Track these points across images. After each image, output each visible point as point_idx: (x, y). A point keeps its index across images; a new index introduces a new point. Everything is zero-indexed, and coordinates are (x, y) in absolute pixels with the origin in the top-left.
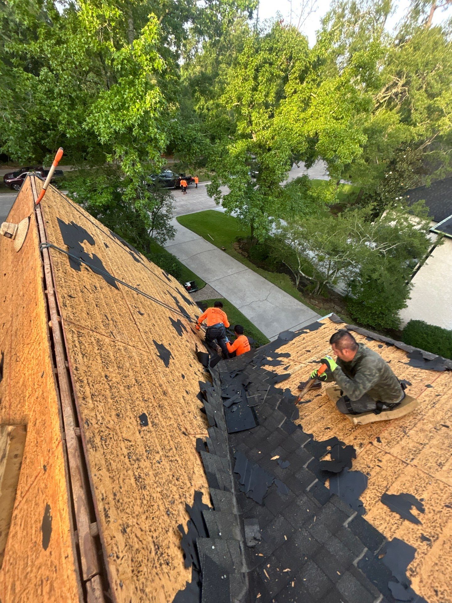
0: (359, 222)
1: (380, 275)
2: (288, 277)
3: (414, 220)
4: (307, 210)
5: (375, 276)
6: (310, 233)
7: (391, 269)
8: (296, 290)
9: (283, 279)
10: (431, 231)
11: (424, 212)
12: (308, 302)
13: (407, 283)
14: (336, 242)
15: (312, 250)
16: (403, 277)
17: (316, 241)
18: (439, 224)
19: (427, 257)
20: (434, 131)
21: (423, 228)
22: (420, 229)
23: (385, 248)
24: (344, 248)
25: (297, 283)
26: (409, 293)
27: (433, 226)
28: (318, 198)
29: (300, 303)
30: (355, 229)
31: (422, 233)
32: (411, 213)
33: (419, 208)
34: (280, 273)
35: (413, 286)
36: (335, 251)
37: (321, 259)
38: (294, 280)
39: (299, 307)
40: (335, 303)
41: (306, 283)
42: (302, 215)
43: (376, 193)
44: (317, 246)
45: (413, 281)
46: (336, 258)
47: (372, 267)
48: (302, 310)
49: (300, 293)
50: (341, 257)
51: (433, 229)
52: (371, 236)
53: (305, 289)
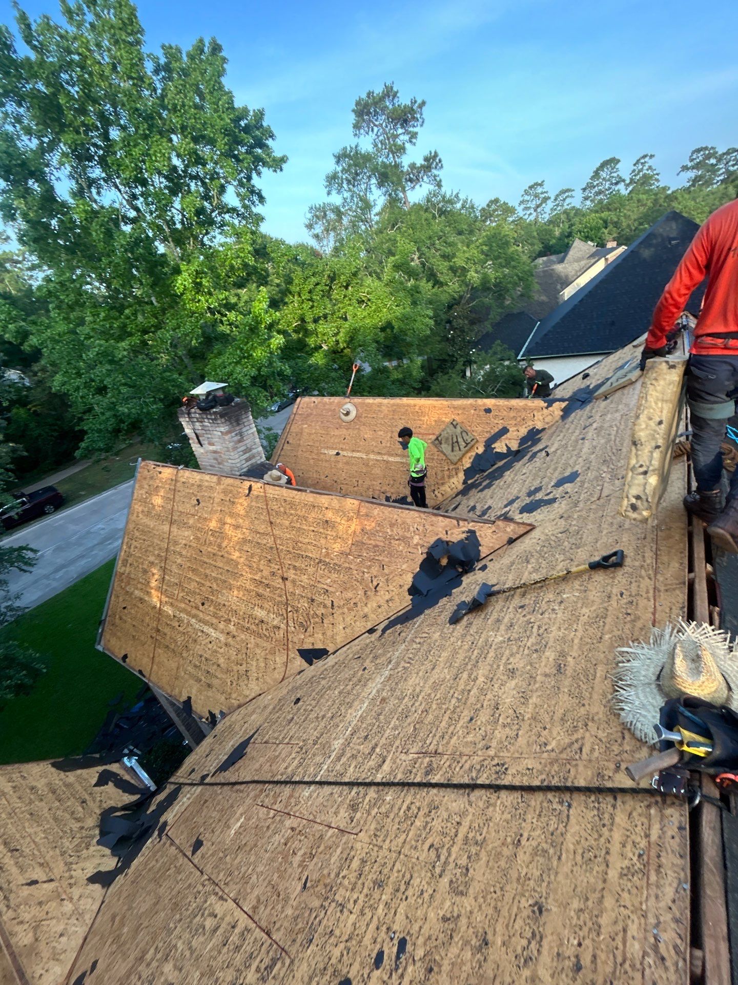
10: (519, 361)
18: (522, 353)
20: (467, 285)
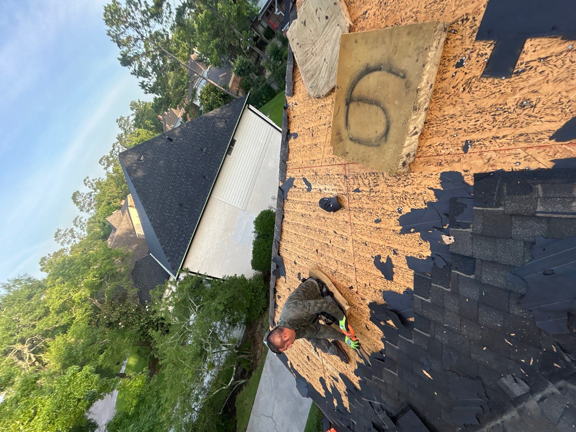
0: (170, 339)
1: (220, 303)
2: (239, 397)
3: (167, 292)
4: (154, 405)
5: (221, 308)
6: (182, 391)
7: (213, 296)
8: (251, 380)
9: (242, 401)
10: (178, 278)
11: (160, 288)
12: (260, 361)
13: (224, 280)
14: (191, 357)
15: (203, 380)
16: (219, 285)
17: (191, 380)
18: (171, 275)
19: (200, 274)
20: (85, 301)
21: (175, 285)
22: (176, 286)
23: (194, 307)
24: (197, 346)
25: (243, 381)
26: (231, 277)
27: (173, 278)
28: (139, 396)
29: (264, 369)
30: (177, 340)
31: (179, 284)
32: (161, 297)
33: (158, 292)
34: (235, 410)
35: (225, 276)
36: (202, 354)
37: (212, 366)
38: (241, 387)
39: (269, 369)
40: (255, 333)
41: (241, 370)
42: (160, 410)
43: (139, 331)
44: (197, 376)
45: (221, 278)
46: (209, 350)
47: (213, 313)
48: (271, 365)
49: (253, 373)
50: (207, 345)
51: (175, 278)
52: (183, 324)
53: (248, 370)
